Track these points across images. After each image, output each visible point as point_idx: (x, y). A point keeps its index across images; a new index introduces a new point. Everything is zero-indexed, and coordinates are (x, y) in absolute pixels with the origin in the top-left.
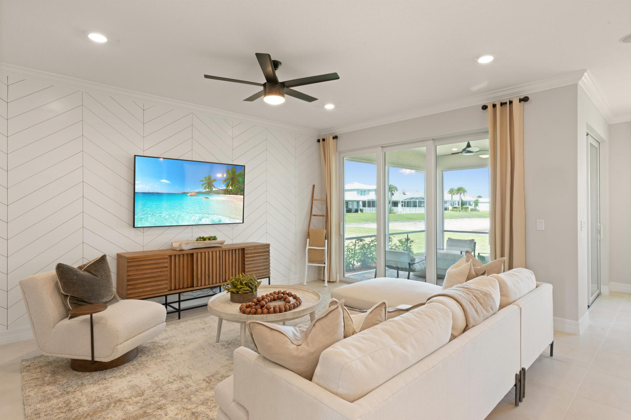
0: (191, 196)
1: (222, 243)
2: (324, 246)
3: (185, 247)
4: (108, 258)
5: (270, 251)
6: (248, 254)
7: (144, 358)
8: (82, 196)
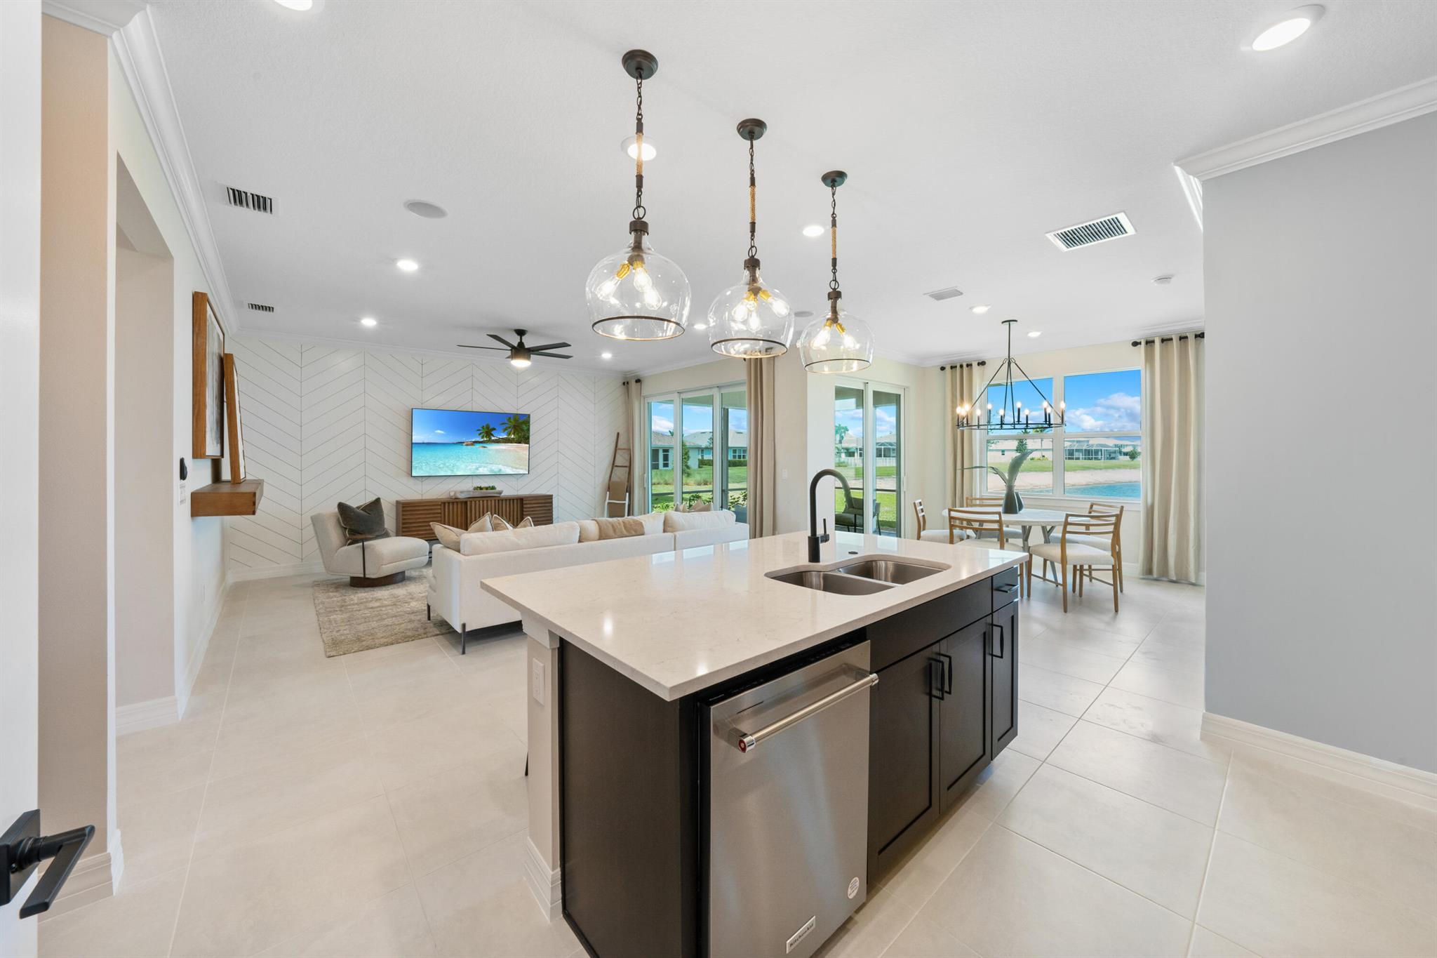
0: (467, 445)
1: (500, 493)
2: (625, 500)
3: (461, 496)
4: (382, 500)
5: (553, 503)
6: (526, 504)
7: (408, 582)
8: (363, 447)
